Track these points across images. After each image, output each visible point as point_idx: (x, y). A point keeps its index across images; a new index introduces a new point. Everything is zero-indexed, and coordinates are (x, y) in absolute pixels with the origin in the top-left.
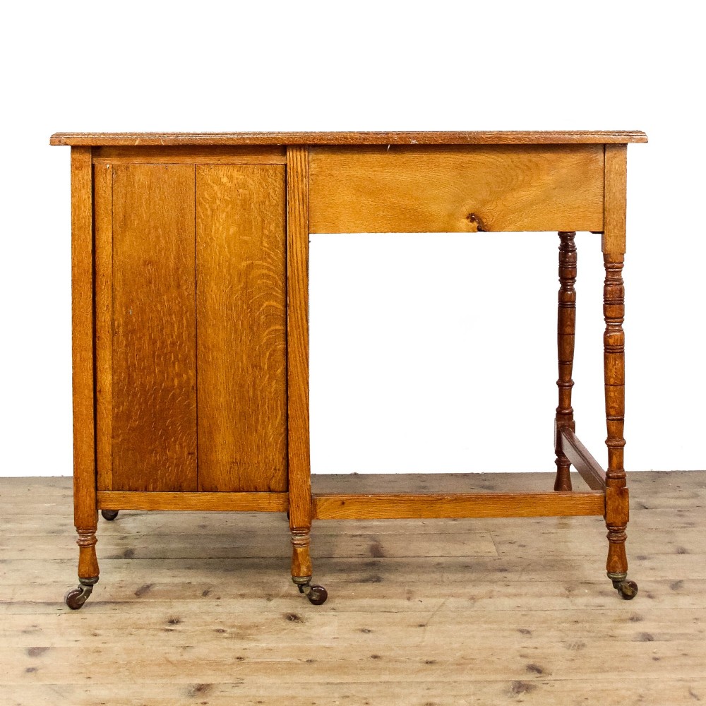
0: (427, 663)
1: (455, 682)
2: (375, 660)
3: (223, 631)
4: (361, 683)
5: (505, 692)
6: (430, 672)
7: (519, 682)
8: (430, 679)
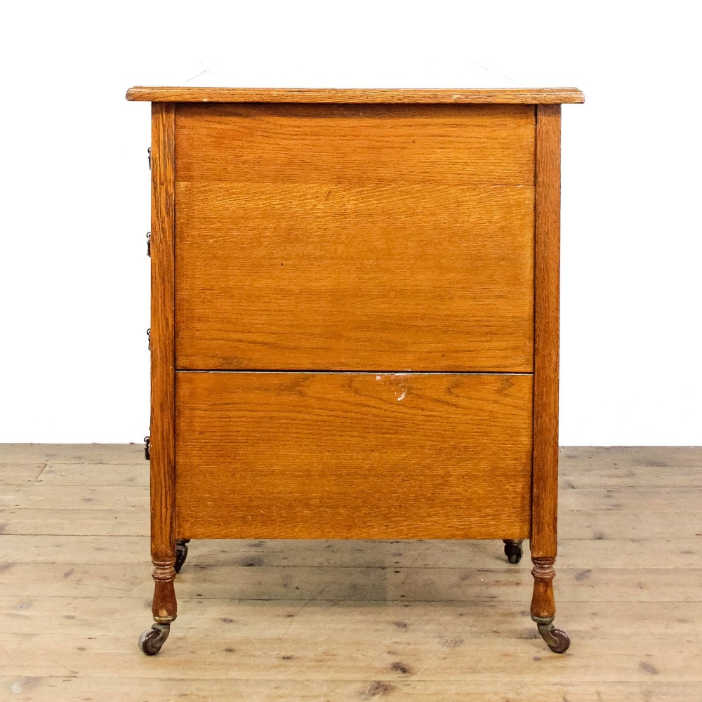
0: (284, 658)
1: (308, 680)
2: (229, 653)
3: (73, 617)
4: (204, 680)
5: (361, 693)
6: (284, 669)
7: (379, 683)
8: (281, 677)
